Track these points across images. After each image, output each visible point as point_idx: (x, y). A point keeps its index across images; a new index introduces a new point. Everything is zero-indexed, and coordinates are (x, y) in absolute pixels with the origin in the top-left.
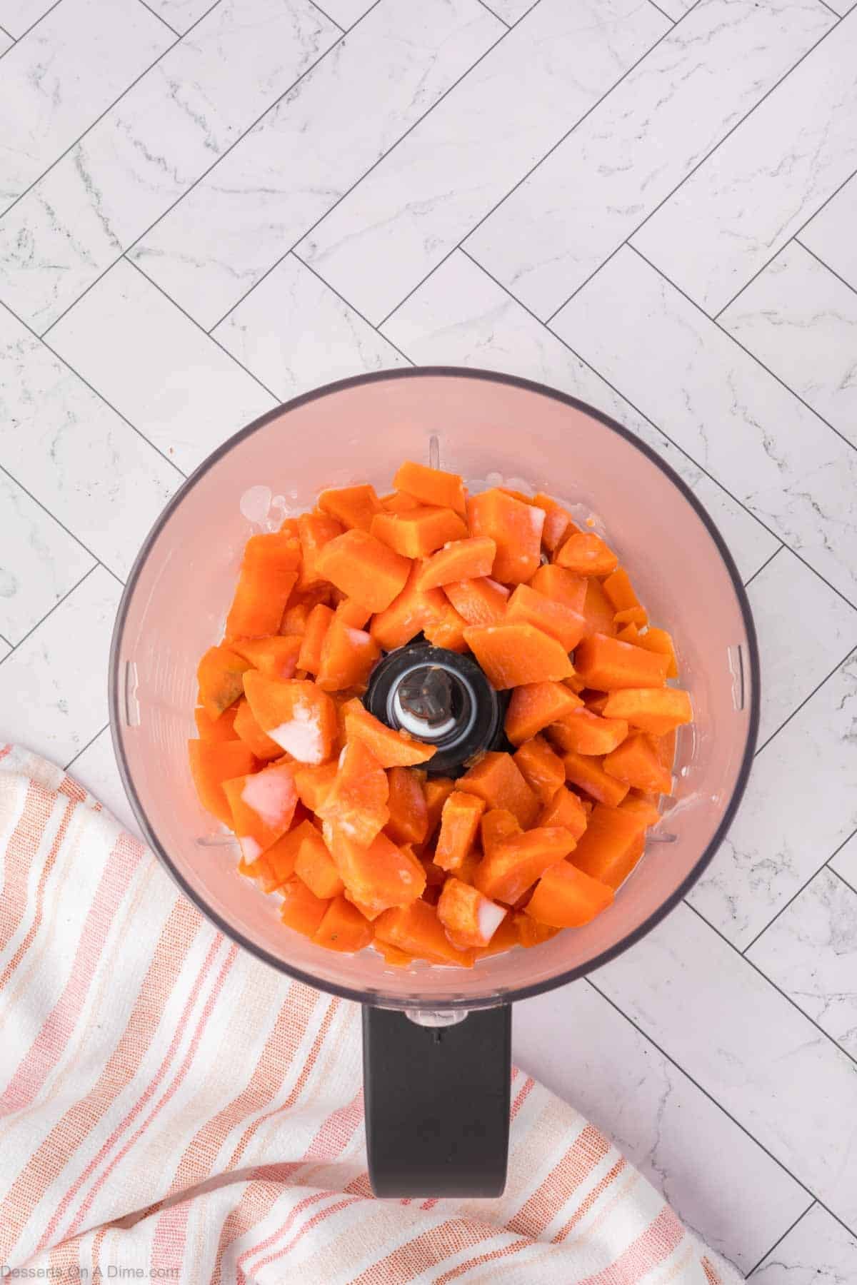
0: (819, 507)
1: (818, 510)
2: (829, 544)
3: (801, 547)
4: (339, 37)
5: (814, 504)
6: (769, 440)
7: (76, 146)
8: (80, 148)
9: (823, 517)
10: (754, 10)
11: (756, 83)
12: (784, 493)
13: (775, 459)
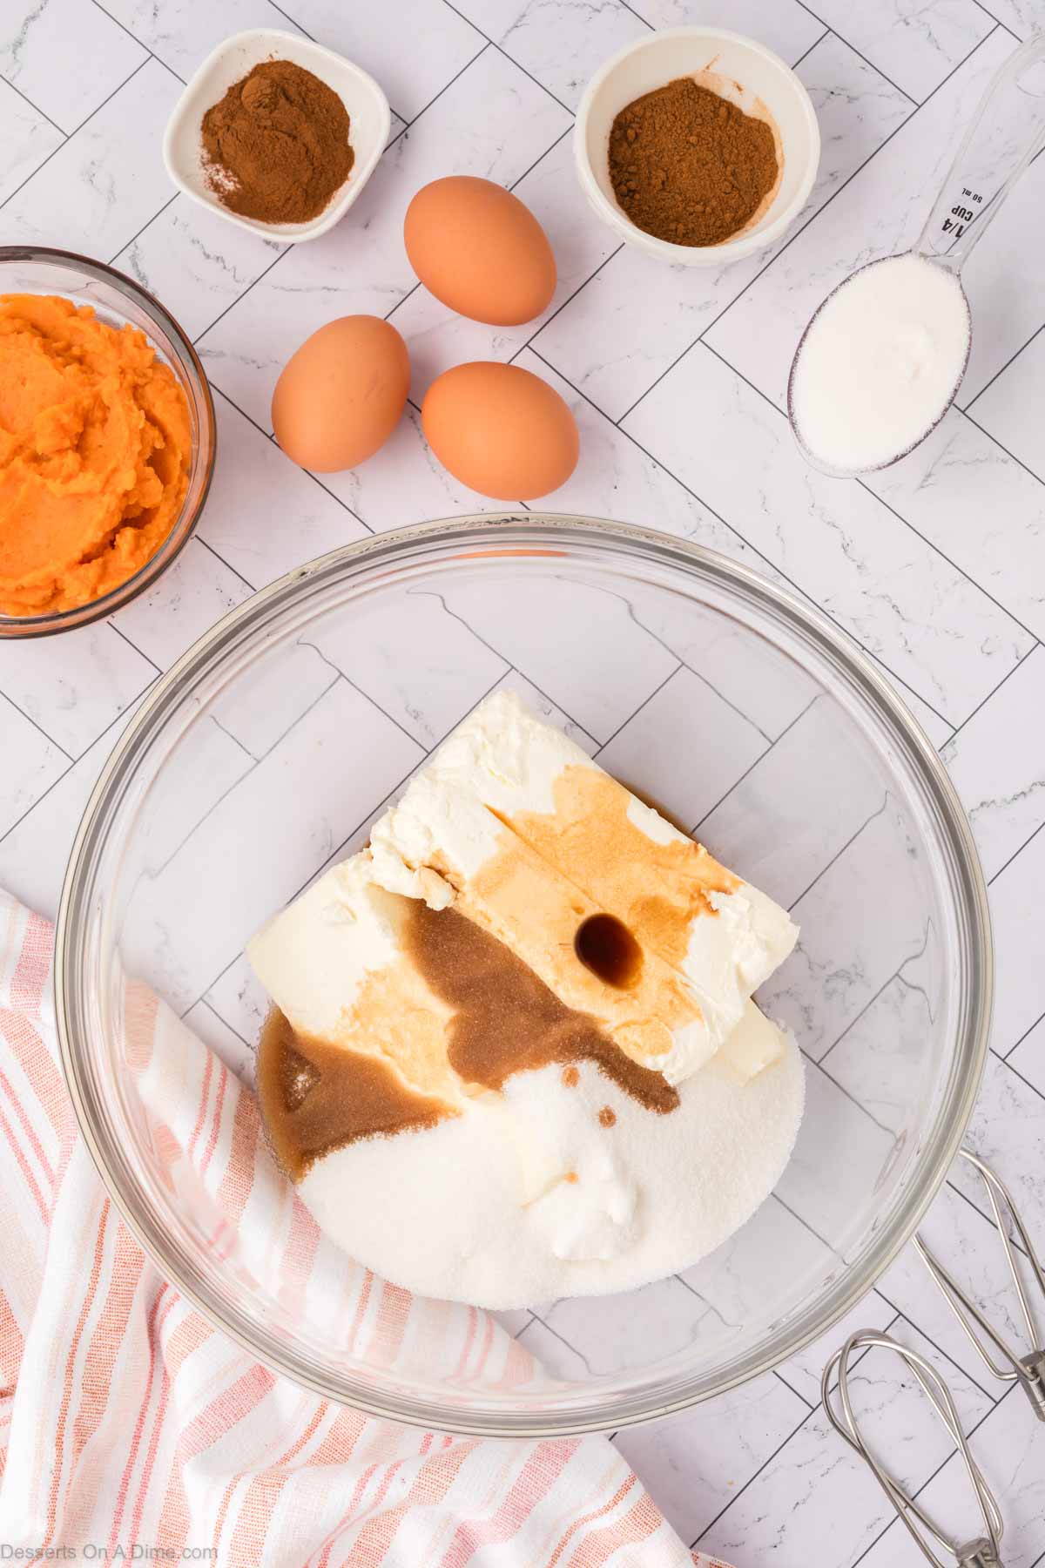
0: (899, 609)
1: (898, 612)
2: (909, 647)
3: (881, 650)
4: (402, 129)
5: (894, 607)
6: (848, 541)
7: (133, 244)
8: (137, 247)
9: (903, 619)
10: (828, 98)
11: (832, 175)
12: (864, 595)
13: (854, 561)
